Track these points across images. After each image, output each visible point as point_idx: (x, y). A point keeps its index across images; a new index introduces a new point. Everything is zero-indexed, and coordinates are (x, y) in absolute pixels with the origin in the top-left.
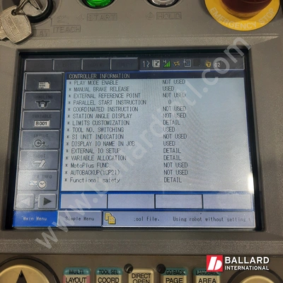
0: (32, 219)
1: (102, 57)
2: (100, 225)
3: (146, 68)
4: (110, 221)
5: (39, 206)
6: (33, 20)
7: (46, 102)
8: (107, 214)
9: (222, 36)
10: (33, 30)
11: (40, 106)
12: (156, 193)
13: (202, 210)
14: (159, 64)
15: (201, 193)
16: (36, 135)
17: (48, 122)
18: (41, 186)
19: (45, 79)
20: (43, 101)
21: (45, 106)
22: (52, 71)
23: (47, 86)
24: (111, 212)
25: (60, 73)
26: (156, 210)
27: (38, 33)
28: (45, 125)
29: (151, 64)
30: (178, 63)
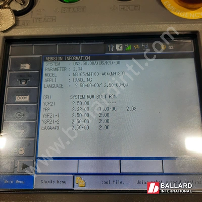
0: (12, 182)
1: (74, 42)
2: (71, 187)
3: (111, 51)
4: (81, 184)
5: (18, 170)
7: (26, 80)
8: (78, 178)
9: (175, 24)
10: (17, 21)
11: (21, 83)
13: (162, 174)
14: (121, 48)
15: (161, 158)
16: (17, 108)
17: (28, 97)
18: (21, 153)
19: (26, 61)
20: (24, 79)
21: (26, 83)
22: (32, 54)
23: (27, 66)
24: (82, 176)
25: (39, 56)
26: (121, 174)
27: (20, 23)
28: (25, 100)
29: (115, 48)
30: (137, 46)
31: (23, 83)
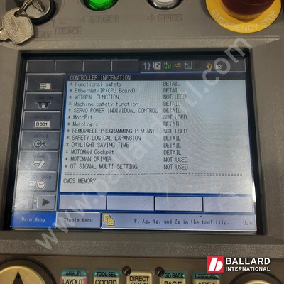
0: (31, 219)
1: (103, 58)
2: (98, 226)
3: (146, 70)
4: (109, 222)
5: (38, 206)
6: (36, 22)
7: (47, 103)
8: (106, 216)
9: (223, 38)
10: (35, 31)
11: (41, 107)
12: (155, 195)
13: (202, 213)
14: (160, 66)
15: (202, 195)
16: (37, 135)
17: (49, 123)
18: (41, 187)
19: (46, 80)
20: (44, 102)
21: (46, 106)
22: (54, 72)
23: (48, 87)
24: (110, 214)
25: (62, 74)
26: (155, 212)
27: (40, 34)
28: (45, 126)
29: (152, 66)
30: (179, 65)
31: (43, 106)
